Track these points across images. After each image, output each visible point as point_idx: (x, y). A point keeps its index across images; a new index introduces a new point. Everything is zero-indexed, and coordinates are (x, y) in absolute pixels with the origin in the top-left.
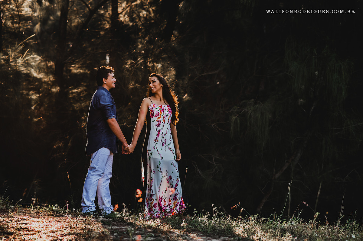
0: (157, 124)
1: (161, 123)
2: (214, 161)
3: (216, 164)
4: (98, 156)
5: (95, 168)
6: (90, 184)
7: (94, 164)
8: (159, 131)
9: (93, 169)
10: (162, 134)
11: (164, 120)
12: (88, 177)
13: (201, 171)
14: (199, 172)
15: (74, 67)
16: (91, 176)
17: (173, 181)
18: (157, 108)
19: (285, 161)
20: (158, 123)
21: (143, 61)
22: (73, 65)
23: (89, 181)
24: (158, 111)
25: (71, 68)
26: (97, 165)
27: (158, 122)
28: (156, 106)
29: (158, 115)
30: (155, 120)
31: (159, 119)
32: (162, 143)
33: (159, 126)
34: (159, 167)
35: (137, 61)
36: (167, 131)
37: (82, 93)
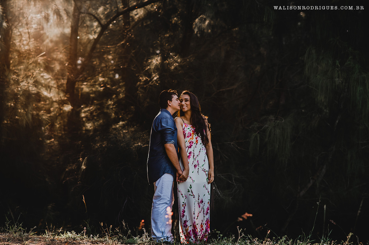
0: (188, 146)
1: (193, 144)
2: (234, 181)
3: (235, 184)
4: (161, 183)
5: (159, 196)
6: (157, 214)
7: (159, 193)
8: (190, 153)
9: (158, 198)
10: (194, 155)
11: (197, 141)
12: (155, 207)
13: (220, 191)
14: (218, 193)
15: (86, 85)
16: (157, 205)
17: (204, 205)
18: (189, 129)
19: (310, 178)
20: (190, 145)
21: (157, 78)
22: (85, 83)
23: (156, 211)
24: (190, 132)
25: (83, 86)
26: (162, 193)
27: (190, 143)
28: (188, 126)
29: (191, 135)
30: (186, 141)
31: (191, 140)
32: (193, 165)
33: (190, 147)
34: (190, 191)
35: (152, 78)
36: (200, 152)
37: (94, 112)
